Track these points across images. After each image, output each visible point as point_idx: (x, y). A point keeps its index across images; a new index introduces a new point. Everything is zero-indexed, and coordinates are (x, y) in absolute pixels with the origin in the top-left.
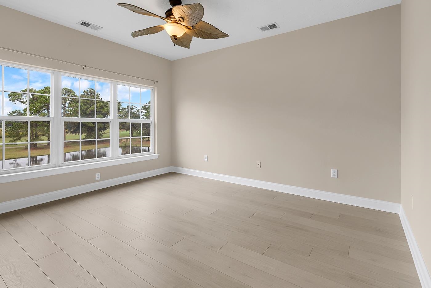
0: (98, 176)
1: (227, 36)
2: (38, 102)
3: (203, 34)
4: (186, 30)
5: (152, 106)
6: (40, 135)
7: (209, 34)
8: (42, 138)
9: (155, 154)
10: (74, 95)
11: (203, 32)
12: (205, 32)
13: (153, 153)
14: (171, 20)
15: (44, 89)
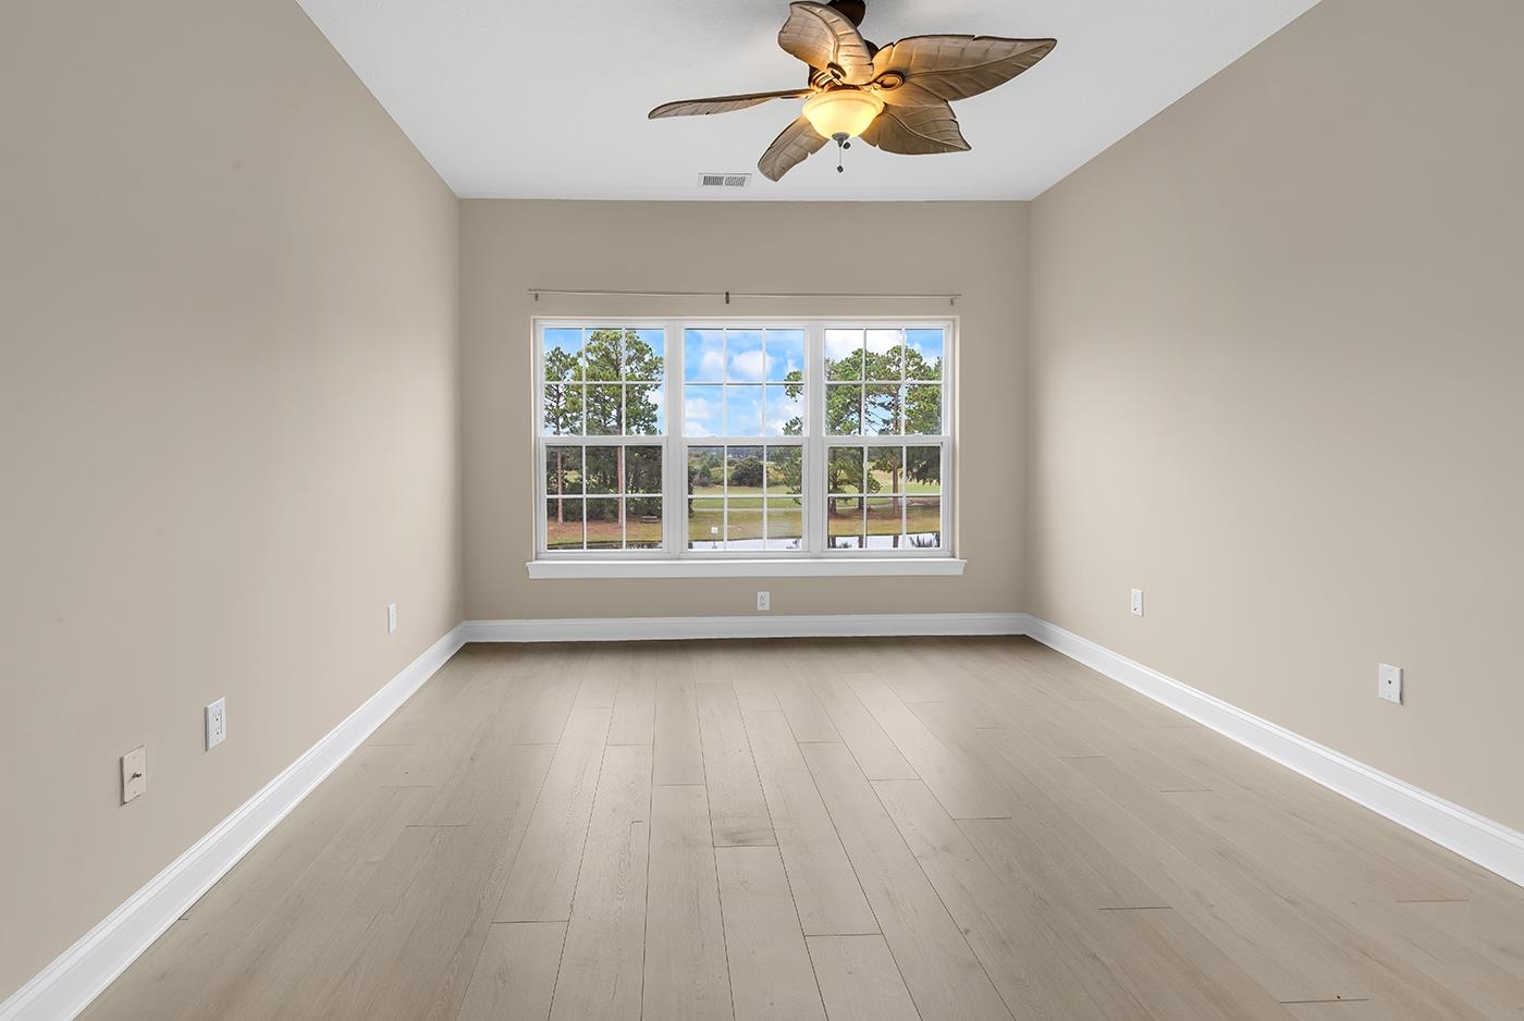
0: (764, 599)
1: (1047, 45)
2: (838, 394)
3: (952, 84)
4: (880, 97)
5: (946, 387)
6: (842, 482)
7: (972, 71)
8: (846, 488)
9: (954, 557)
10: (918, 364)
11: (943, 74)
12: (957, 72)
13: (949, 554)
14: (823, 87)
15: (851, 356)
